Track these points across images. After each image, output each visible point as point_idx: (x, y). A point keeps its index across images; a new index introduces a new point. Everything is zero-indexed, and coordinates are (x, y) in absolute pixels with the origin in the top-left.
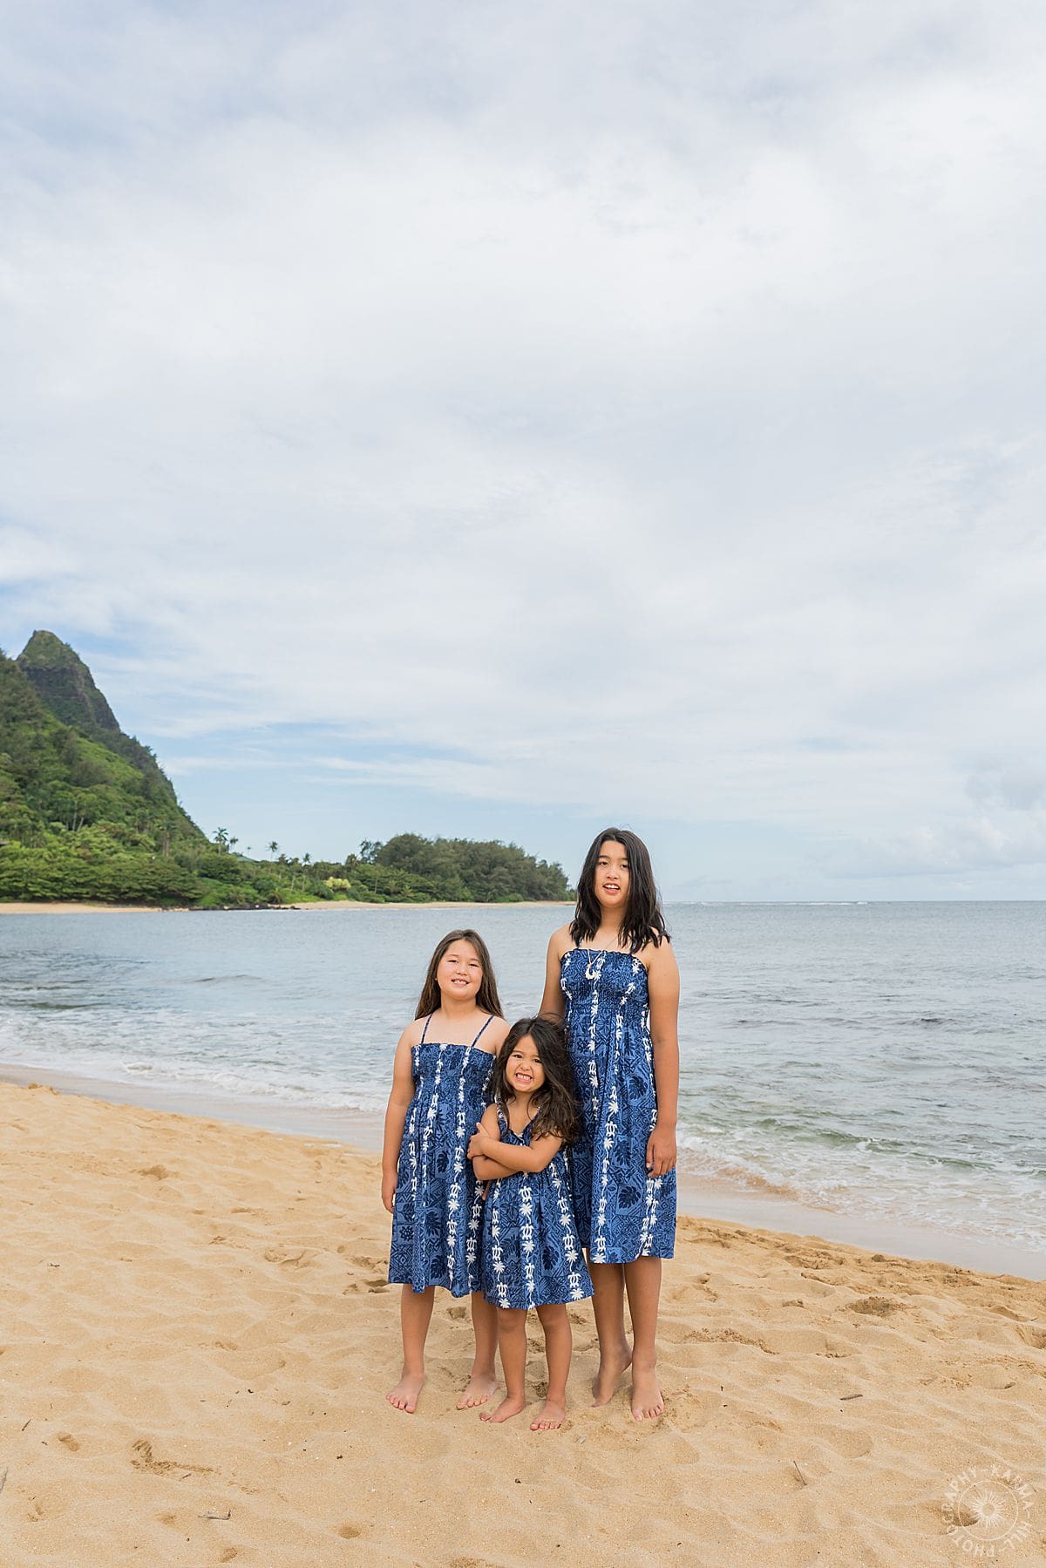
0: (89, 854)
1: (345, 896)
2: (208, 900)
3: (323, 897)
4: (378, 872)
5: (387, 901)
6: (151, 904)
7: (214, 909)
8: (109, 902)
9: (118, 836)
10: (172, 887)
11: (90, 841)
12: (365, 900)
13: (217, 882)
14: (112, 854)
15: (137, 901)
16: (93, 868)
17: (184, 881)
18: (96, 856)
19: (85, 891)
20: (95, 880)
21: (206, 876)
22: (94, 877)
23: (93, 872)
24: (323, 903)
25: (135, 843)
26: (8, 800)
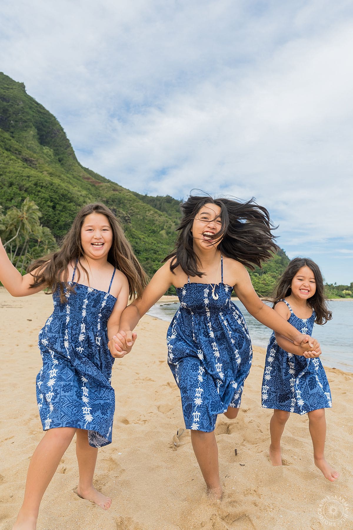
0: (265, 282)
1: (349, 297)
3: (342, 297)
9: (274, 277)
11: (265, 279)
14: (272, 283)
16: (266, 287)
18: (267, 283)
19: (264, 294)
20: (267, 291)
24: (342, 299)
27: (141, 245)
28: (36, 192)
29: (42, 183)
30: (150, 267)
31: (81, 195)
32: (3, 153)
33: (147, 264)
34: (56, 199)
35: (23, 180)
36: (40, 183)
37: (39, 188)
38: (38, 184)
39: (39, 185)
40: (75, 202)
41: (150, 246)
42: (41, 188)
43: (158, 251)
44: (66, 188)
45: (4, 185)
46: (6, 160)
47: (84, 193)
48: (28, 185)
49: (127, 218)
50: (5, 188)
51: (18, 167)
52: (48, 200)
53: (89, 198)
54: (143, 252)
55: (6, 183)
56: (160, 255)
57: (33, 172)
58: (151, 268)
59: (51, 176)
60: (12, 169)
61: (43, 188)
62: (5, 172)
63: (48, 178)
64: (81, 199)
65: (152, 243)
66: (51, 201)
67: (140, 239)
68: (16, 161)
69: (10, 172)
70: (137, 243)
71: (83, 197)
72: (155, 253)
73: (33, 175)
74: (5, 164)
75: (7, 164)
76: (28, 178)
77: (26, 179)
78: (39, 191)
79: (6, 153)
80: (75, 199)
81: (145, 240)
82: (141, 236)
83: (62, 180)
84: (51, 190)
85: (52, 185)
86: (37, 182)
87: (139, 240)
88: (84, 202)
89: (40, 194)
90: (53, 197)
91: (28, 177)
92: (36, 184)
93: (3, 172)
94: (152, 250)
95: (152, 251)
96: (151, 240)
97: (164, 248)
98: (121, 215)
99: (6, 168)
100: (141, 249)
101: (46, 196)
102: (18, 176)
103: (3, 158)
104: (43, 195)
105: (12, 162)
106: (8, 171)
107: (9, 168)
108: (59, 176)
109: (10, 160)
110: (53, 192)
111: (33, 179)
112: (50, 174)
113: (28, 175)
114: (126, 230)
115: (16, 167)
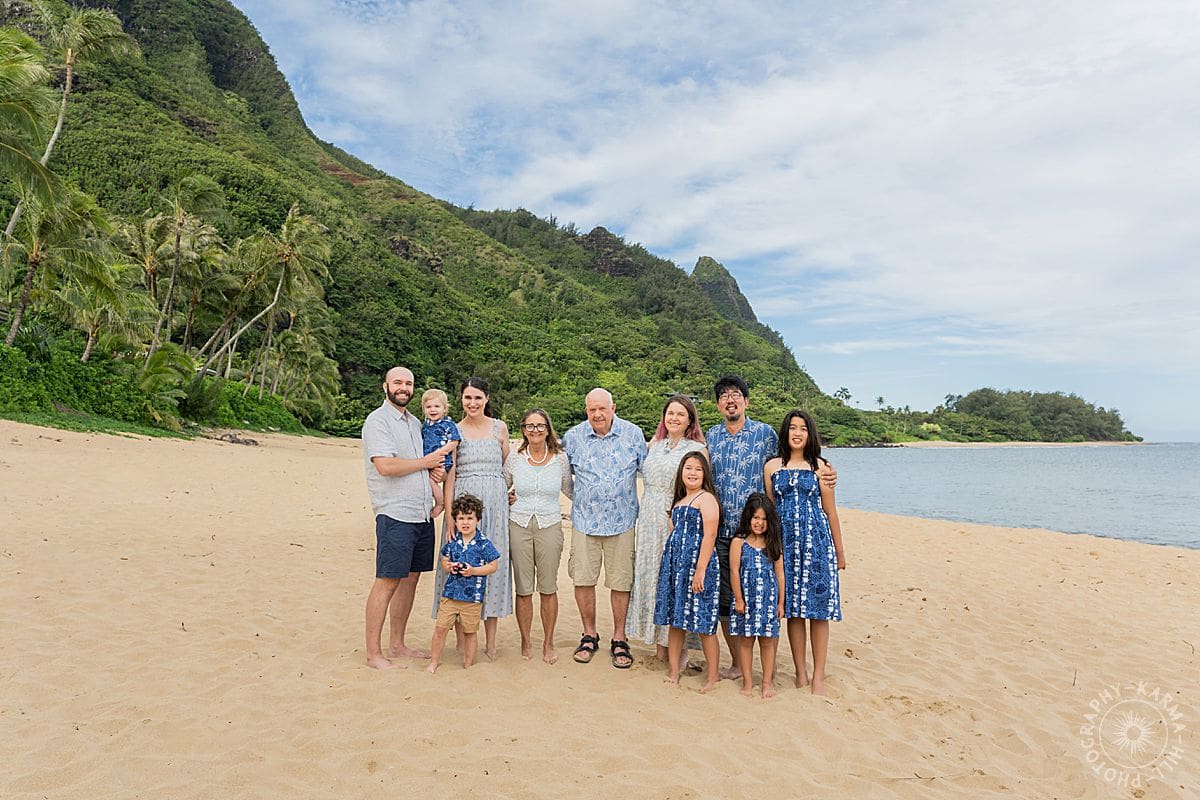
1: (938, 437)
2: (839, 440)
3: (922, 438)
4: (962, 418)
5: (970, 441)
7: (845, 447)
9: (771, 396)
12: (953, 440)
13: (844, 427)
14: (770, 408)
18: (761, 409)
21: (836, 422)
24: (922, 443)
25: (783, 400)
26: (700, 372)
27: (471, 325)
29: (238, 177)
30: (503, 376)
31: (330, 208)
32: (138, 105)
33: (494, 369)
34: (273, 216)
36: (233, 178)
37: (232, 191)
38: (230, 182)
39: (232, 183)
41: (492, 327)
42: (237, 191)
43: (510, 339)
45: (149, 183)
46: (147, 121)
47: (335, 202)
49: (433, 263)
50: (152, 190)
51: (176, 139)
52: (255, 220)
53: (350, 216)
54: (477, 340)
55: (153, 177)
56: (517, 347)
57: (213, 153)
58: (503, 378)
59: (253, 162)
60: (162, 144)
61: (241, 190)
62: (149, 152)
63: (250, 167)
64: (332, 217)
65: (497, 319)
67: (469, 312)
68: (169, 123)
69: (159, 151)
70: (461, 320)
71: (336, 211)
72: (505, 344)
73: (216, 159)
74: (144, 132)
75: (150, 130)
76: (203, 167)
77: (199, 169)
78: (233, 199)
79: (144, 106)
81: (478, 314)
82: (470, 305)
84: (261, 194)
85: (260, 183)
86: (226, 175)
87: (465, 313)
88: (338, 225)
89: (235, 204)
90: (267, 211)
91: (204, 163)
92: (224, 181)
93: (143, 151)
94: (497, 335)
95: (498, 339)
96: (492, 312)
97: (525, 332)
98: (420, 256)
99: (150, 142)
100: (473, 333)
101: (252, 209)
102: (179, 162)
103: (138, 116)
104: (243, 207)
105: (160, 126)
106: (155, 149)
107: (157, 141)
108: (273, 162)
109: (156, 122)
110: (267, 201)
111: (216, 168)
112: (250, 156)
113: (204, 158)
114: (435, 290)
115: (172, 139)
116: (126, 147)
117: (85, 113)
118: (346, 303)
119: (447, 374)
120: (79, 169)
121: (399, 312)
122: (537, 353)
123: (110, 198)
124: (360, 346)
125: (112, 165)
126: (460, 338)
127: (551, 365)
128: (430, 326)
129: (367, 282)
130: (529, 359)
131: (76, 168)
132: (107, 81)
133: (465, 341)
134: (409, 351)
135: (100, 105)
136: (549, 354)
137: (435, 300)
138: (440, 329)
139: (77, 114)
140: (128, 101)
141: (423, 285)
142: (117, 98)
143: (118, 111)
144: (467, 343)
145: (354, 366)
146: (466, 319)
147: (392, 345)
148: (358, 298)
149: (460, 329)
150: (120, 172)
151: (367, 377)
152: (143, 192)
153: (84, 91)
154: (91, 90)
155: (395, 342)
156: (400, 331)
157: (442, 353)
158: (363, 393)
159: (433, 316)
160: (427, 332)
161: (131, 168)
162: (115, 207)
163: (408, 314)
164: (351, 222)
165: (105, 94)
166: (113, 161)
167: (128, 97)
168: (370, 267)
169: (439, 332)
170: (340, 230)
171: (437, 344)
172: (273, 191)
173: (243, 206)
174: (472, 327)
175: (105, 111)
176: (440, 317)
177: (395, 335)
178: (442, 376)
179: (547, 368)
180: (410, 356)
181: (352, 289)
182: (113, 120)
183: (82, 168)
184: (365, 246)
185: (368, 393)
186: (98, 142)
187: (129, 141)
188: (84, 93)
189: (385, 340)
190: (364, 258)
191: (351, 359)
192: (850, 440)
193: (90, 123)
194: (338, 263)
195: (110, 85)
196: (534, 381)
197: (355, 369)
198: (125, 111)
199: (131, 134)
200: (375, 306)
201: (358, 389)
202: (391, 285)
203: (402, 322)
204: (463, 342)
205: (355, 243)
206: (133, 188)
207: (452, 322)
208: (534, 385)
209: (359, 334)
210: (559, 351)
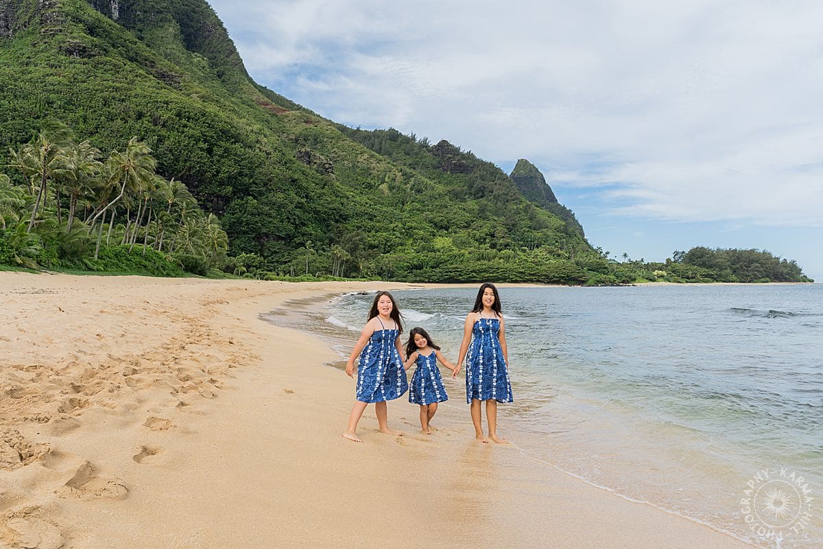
0: (536, 260)
1: (663, 280)
2: (591, 281)
3: (651, 280)
4: (681, 267)
5: (687, 282)
6: (564, 284)
7: (593, 286)
8: (545, 283)
9: (550, 252)
10: (574, 275)
11: (537, 255)
12: (674, 282)
13: (595, 273)
14: (547, 261)
15: (558, 282)
16: (538, 267)
17: (579, 273)
18: (540, 262)
19: (534, 277)
20: (538, 273)
21: (590, 270)
22: (538, 271)
23: (537, 269)
24: (651, 283)
25: (559, 255)
26: (503, 237)
27: (349, 207)
28: (180, 126)
29: (188, 112)
30: (361, 240)
31: (252, 131)
32: (125, 65)
33: (355, 236)
34: (212, 137)
35: (158, 108)
36: (185, 112)
37: (184, 121)
38: (183, 115)
39: (185, 116)
40: (242, 142)
41: (363, 208)
42: (188, 121)
43: (375, 216)
44: (227, 120)
45: (129, 117)
46: (130, 76)
47: (257, 127)
48: (166, 117)
49: (327, 166)
50: (131, 122)
51: (149, 87)
52: (199, 140)
53: (265, 136)
54: (352, 217)
55: (132, 113)
56: (379, 222)
57: (173, 96)
59: (204, 101)
60: (139, 91)
61: (191, 120)
62: (129, 97)
63: (198, 104)
64: (253, 137)
65: (367, 203)
66: (205, 141)
67: (348, 198)
68: (146, 77)
69: (136, 96)
70: (342, 204)
71: (255, 133)
72: (371, 219)
73: (175, 100)
74: (128, 84)
75: (132, 82)
76: (165, 105)
77: (163, 107)
78: (185, 126)
79: (129, 66)
80: (243, 137)
81: (354, 199)
82: (349, 194)
83: (222, 107)
84: (204, 123)
85: (204, 115)
86: (181, 111)
87: (345, 200)
88: (257, 142)
89: (186, 130)
90: (207, 134)
91: (167, 103)
92: (179, 115)
93: (126, 96)
94: (366, 214)
95: (367, 217)
96: (364, 199)
97: (385, 211)
98: (318, 161)
99: (131, 90)
100: (350, 212)
101: (197, 133)
102: (149, 102)
103: (125, 73)
105: (139, 79)
106: (133, 94)
107: (135, 89)
108: (217, 101)
109: (137, 76)
110: (208, 127)
111: (174, 106)
112: (202, 97)
113: (166, 99)
114: (325, 185)
115: (146, 87)
116: (115, 93)
117: (89, 71)
118: (261, 194)
119: (330, 240)
120: (83, 109)
121: (297, 199)
122: (392, 225)
123: (103, 127)
124: (271, 222)
125: (105, 105)
126: (340, 216)
127: (401, 233)
128: (319, 208)
129: (276, 179)
130: (387, 230)
131: (82, 108)
132: (105, 50)
133: (345, 218)
134: (304, 225)
135: (99, 66)
136: (400, 225)
137: (324, 191)
138: (326, 210)
139: (84, 72)
140: (118, 62)
141: (317, 181)
142: (111, 61)
143: (112, 70)
144: (345, 220)
145: (267, 235)
146: (346, 203)
147: (292, 221)
148: (270, 191)
149: (341, 210)
150: (109, 110)
151: (275, 242)
152: (125, 123)
153: (90, 56)
154: (95, 56)
155: (295, 219)
156: (298, 212)
157: (328, 226)
158: (273, 253)
159: (322, 202)
160: (317, 212)
161: (116, 108)
162: (106, 134)
163: (304, 200)
164: (266, 140)
165: (104, 59)
166: (106, 103)
167: (119, 61)
168: (278, 170)
169: (326, 212)
170: (258, 145)
171: (324, 220)
172: (213, 121)
173: (191, 131)
174: (349, 209)
175: (103, 70)
176: (327, 202)
177: (294, 214)
178: (327, 241)
179: (399, 235)
180: (305, 228)
181: (265, 184)
182: (108, 76)
183: (85, 108)
184: (275, 156)
185: (275, 252)
186: (96, 91)
187: (117, 89)
188: (89, 58)
189: (288, 218)
190: (274, 164)
191: (264, 230)
192: (598, 281)
193: (92, 78)
194: (256, 167)
195: (107, 52)
196: (389, 244)
197: (267, 237)
198: (116, 69)
199: (118, 85)
200: (282, 195)
201: (269, 250)
202: (293, 181)
203: (299, 206)
204: (343, 219)
205: (268, 154)
206: (119, 120)
207: (336, 205)
208: (389, 246)
209: (270, 214)
210: (408, 224)
